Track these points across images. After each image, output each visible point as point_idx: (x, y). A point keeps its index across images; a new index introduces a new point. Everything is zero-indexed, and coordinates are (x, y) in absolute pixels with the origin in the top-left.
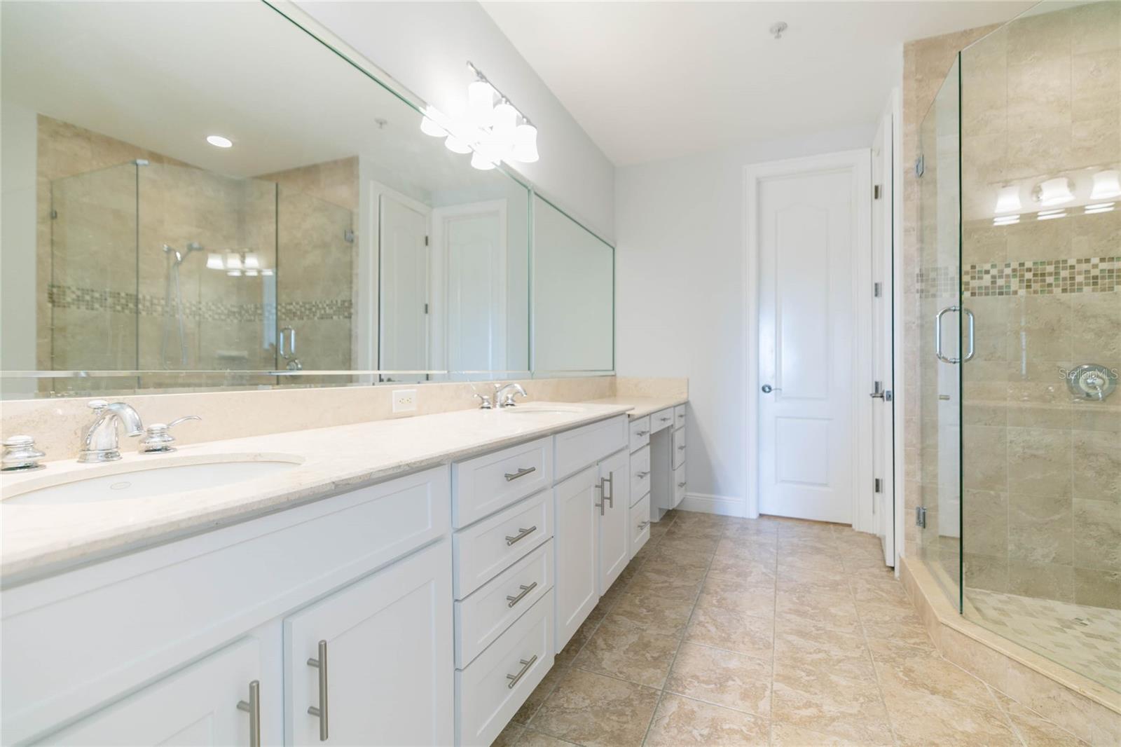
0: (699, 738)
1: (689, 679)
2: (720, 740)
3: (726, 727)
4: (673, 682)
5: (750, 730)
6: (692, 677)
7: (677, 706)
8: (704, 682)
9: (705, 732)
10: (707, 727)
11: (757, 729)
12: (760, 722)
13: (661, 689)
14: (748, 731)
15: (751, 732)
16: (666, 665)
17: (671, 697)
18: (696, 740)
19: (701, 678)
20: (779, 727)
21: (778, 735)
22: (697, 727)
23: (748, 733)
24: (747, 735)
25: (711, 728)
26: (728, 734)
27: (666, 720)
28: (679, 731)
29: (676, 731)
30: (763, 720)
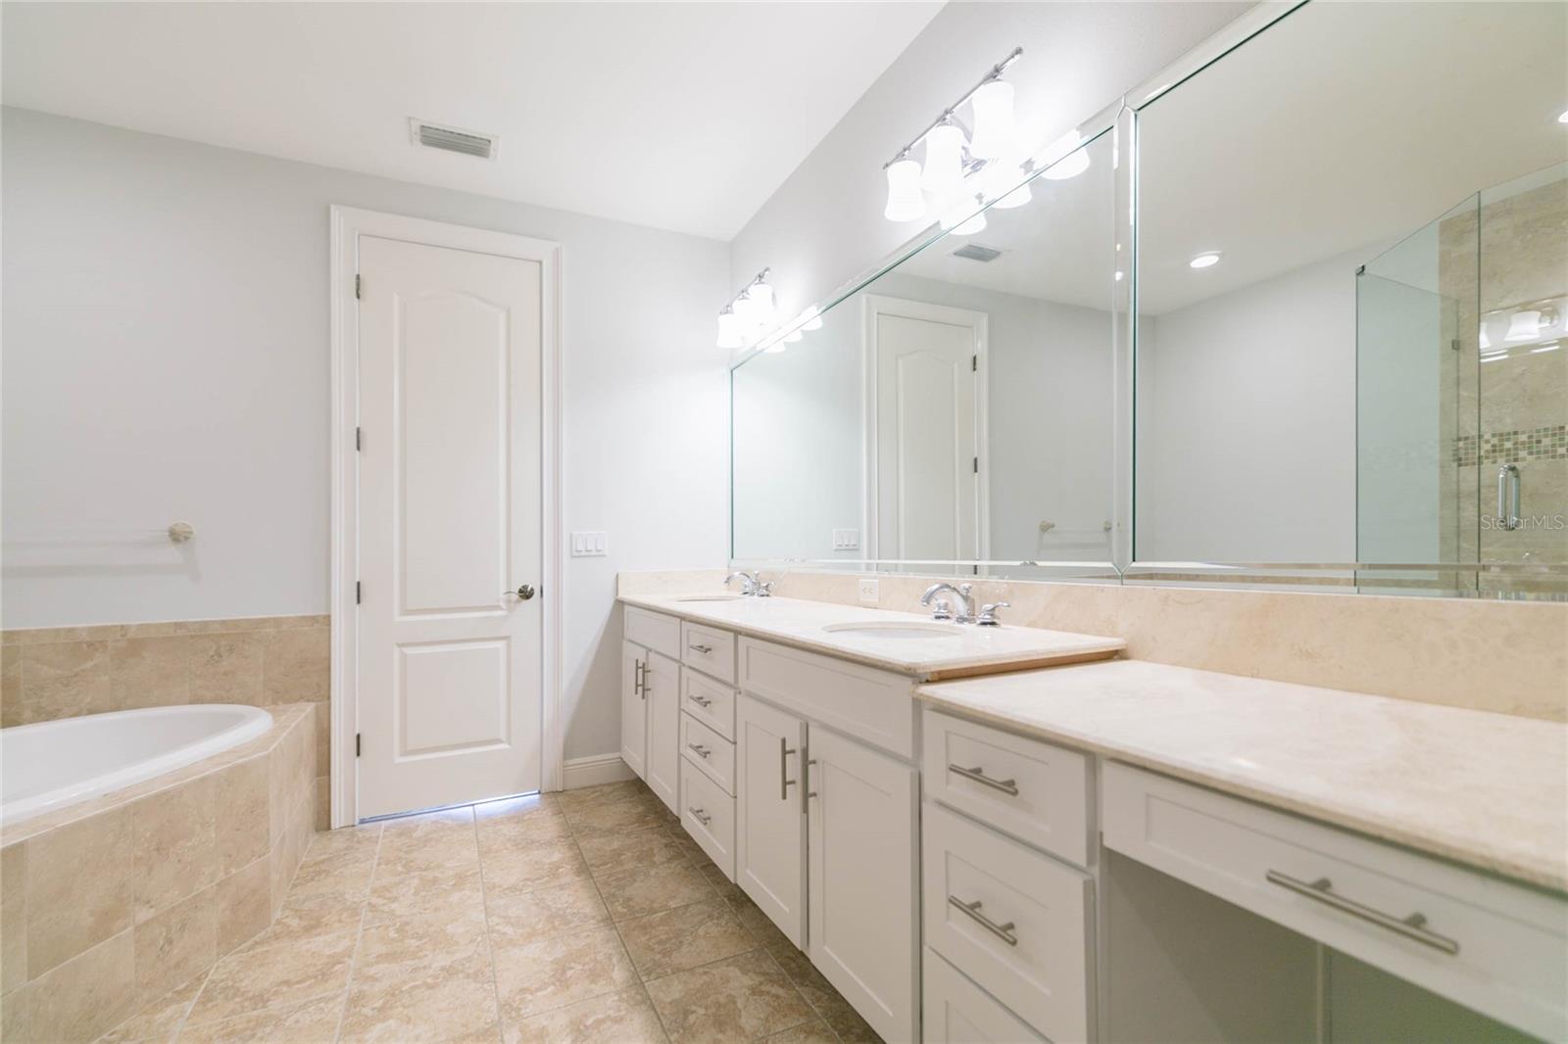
0: (573, 964)
1: (623, 1013)
2: (552, 974)
3: (551, 989)
4: (639, 997)
5: (522, 1000)
6: (622, 1019)
7: (614, 977)
8: (603, 1021)
9: (569, 973)
10: (571, 977)
11: (515, 1005)
12: (514, 1014)
13: (646, 984)
15: (519, 999)
16: (666, 1012)
17: (628, 982)
18: (574, 962)
19: (609, 1023)
20: (489, 1021)
21: (488, 1012)
22: (580, 971)
23: (525, 996)
24: (525, 994)
25: (566, 978)
26: (545, 983)
27: (614, 960)
28: (595, 959)
29: (598, 958)
30: (510, 1018)
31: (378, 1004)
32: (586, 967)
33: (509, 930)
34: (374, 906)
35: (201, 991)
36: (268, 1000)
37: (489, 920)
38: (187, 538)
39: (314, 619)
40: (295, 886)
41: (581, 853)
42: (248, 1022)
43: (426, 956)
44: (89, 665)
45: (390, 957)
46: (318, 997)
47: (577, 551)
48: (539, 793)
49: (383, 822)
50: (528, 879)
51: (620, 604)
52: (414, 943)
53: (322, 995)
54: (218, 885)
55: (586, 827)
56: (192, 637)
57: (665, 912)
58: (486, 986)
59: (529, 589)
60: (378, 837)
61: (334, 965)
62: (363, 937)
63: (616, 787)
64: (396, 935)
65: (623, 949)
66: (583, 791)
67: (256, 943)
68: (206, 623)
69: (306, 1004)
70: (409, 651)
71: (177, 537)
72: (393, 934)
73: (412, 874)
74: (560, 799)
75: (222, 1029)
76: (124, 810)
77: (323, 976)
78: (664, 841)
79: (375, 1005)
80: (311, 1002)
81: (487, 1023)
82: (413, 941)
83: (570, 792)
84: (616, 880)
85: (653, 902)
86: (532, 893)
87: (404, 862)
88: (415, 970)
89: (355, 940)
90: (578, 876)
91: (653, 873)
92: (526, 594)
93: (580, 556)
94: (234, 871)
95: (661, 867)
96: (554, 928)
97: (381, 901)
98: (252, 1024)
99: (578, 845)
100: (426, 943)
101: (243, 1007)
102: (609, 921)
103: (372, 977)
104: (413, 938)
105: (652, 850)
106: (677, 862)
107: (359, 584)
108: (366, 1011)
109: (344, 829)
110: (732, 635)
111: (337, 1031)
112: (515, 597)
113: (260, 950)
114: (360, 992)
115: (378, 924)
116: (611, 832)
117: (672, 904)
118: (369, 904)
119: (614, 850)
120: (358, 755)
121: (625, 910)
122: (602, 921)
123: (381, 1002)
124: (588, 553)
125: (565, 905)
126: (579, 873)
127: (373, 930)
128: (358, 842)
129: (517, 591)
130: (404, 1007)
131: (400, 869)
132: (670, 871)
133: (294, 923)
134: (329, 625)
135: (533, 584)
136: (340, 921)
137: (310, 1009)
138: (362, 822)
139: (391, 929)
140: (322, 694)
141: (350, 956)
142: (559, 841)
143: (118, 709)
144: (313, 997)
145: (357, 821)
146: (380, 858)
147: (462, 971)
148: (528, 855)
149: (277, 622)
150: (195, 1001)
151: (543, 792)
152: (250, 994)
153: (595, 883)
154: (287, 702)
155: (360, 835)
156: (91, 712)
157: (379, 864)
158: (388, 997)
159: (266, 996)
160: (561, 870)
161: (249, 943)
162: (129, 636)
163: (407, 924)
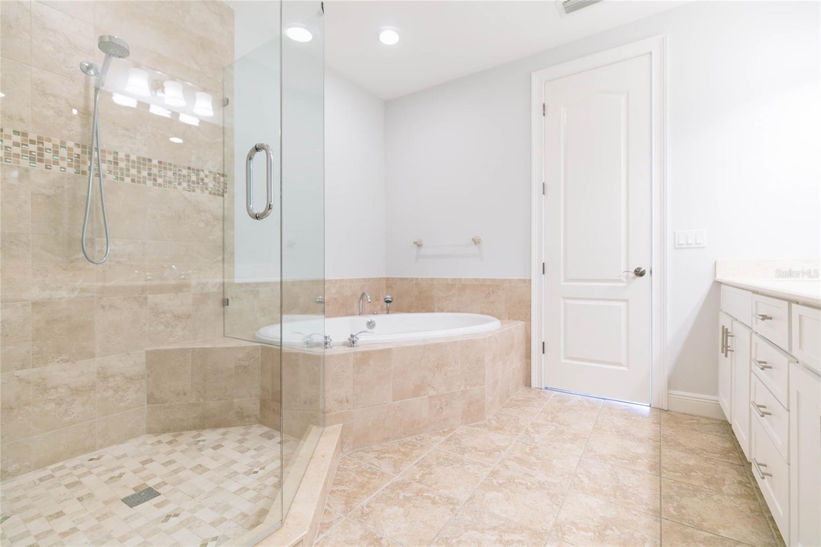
0: (614, 528)
2: (596, 525)
3: (591, 534)
9: (608, 532)
10: (608, 536)
11: (564, 529)
12: (560, 535)
14: (573, 529)
15: (569, 527)
18: (616, 526)
20: (544, 528)
21: (547, 522)
22: (617, 536)
23: (573, 527)
24: (573, 526)
25: (605, 534)
26: (589, 528)
28: (633, 534)
29: (636, 535)
30: (557, 535)
31: (501, 482)
32: (623, 536)
33: (586, 481)
34: (528, 432)
35: (449, 435)
36: (466, 453)
37: (578, 469)
38: (479, 242)
39: (524, 281)
40: (504, 407)
41: (660, 455)
42: (454, 458)
43: (535, 470)
44: (451, 293)
45: (520, 461)
46: (482, 462)
47: (679, 244)
48: (650, 406)
49: (555, 392)
50: (614, 456)
51: (718, 284)
52: (534, 459)
53: (484, 463)
54: (462, 391)
55: (672, 440)
56: (481, 285)
57: (713, 535)
58: (554, 506)
59: (641, 270)
60: (549, 398)
61: (497, 451)
62: (515, 444)
63: (712, 421)
64: (528, 451)
65: (659, 542)
66: (683, 416)
67: (477, 425)
68: (485, 280)
69: (476, 463)
70: (568, 302)
71: (476, 242)
72: (527, 450)
73: (554, 424)
74: (664, 415)
75: (446, 455)
76: (425, 346)
77: (489, 454)
78: (740, 479)
79: (499, 481)
80: (478, 463)
81: (543, 529)
82: (534, 458)
83: (672, 413)
84: (678, 487)
85: (704, 520)
86: (612, 465)
87: (553, 415)
88: (526, 474)
89: (511, 444)
90: (650, 470)
91: (715, 497)
92: (639, 273)
93: (681, 248)
94: (468, 387)
95: (727, 497)
96: (615, 496)
97: (532, 430)
98: (455, 459)
99: (660, 449)
100: (539, 463)
101: (457, 450)
102: (658, 513)
103: (506, 466)
104: (535, 457)
105: (724, 480)
106: (745, 500)
107: (544, 264)
108: (495, 482)
109: (537, 389)
110: (786, 303)
111: (479, 483)
112: (632, 275)
113: (477, 429)
114: (498, 470)
115: (524, 441)
116: (692, 451)
117: (723, 533)
118: (527, 429)
119: (688, 465)
120: (544, 353)
121: (675, 513)
122: (651, 510)
123: (503, 481)
124: (688, 246)
125: (630, 485)
126: (652, 468)
127: (521, 443)
128: (539, 397)
129: (633, 271)
130: (510, 491)
131: (549, 418)
132: (733, 504)
133: (494, 423)
134: (530, 284)
135: (645, 267)
136: (510, 431)
137: (476, 466)
138: (546, 388)
139: (529, 446)
140: (527, 318)
141: (504, 451)
142: (648, 441)
143: (458, 312)
144: (480, 461)
145: (543, 387)
146: (544, 409)
147: (547, 489)
148: (622, 441)
149: (510, 281)
150: (446, 438)
151: (652, 406)
152: (462, 446)
153: (660, 481)
154: (514, 319)
155: (542, 394)
156: (452, 312)
157: (542, 412)
158: (507, 481)
159: (466, 450)
160: (639, 460)
161: (475, 424)
162: (462, 283)
163: (536, 448)
